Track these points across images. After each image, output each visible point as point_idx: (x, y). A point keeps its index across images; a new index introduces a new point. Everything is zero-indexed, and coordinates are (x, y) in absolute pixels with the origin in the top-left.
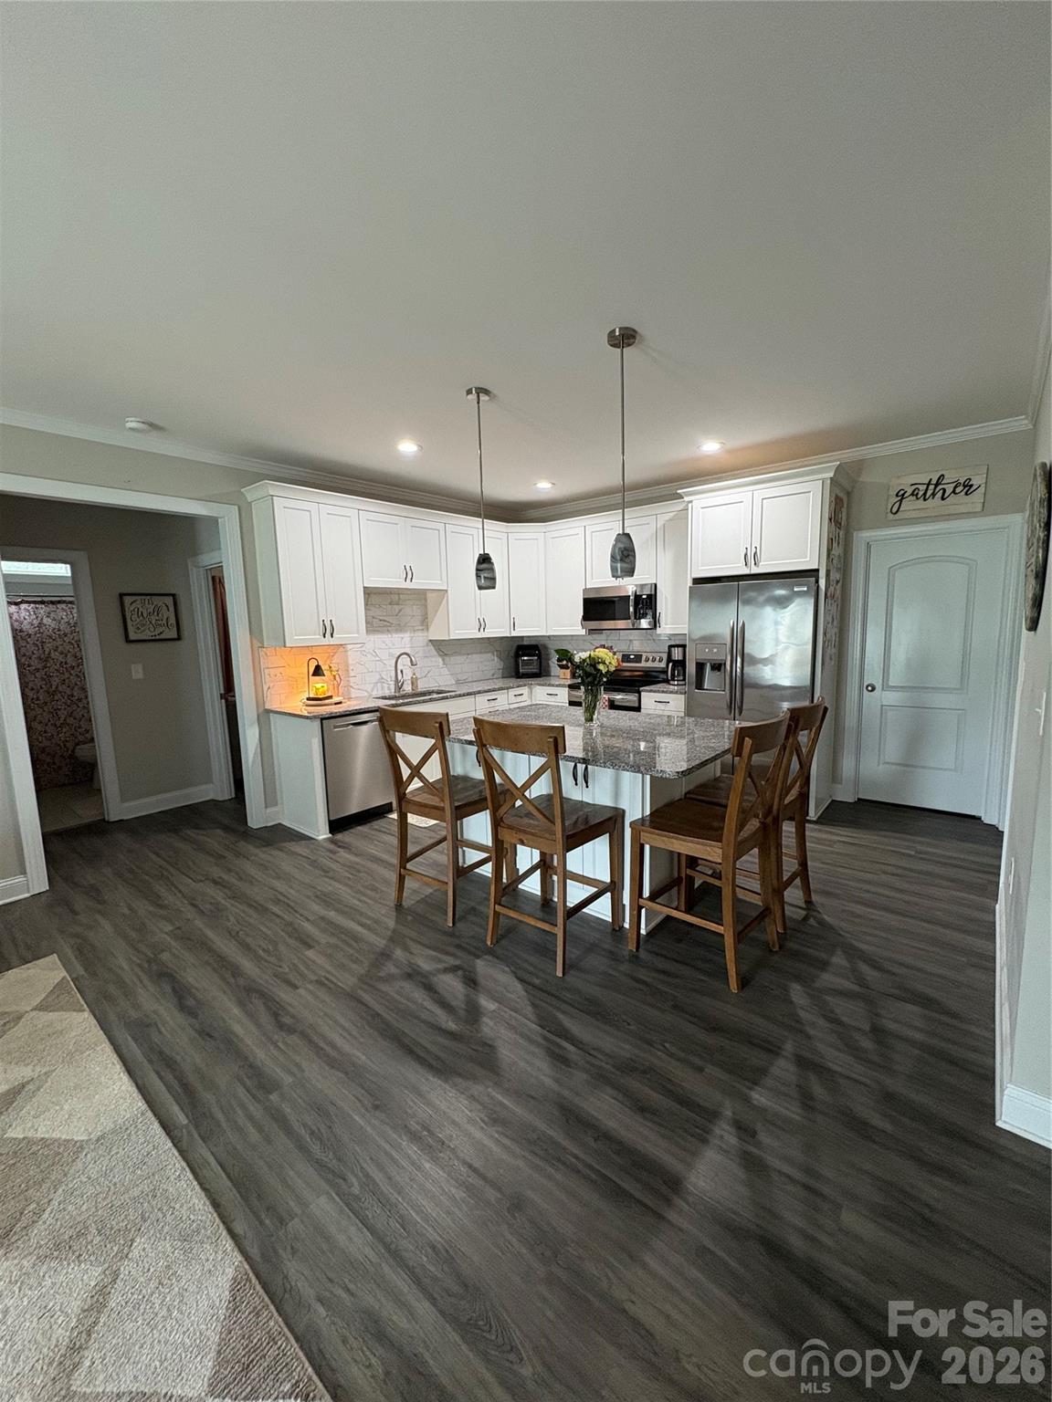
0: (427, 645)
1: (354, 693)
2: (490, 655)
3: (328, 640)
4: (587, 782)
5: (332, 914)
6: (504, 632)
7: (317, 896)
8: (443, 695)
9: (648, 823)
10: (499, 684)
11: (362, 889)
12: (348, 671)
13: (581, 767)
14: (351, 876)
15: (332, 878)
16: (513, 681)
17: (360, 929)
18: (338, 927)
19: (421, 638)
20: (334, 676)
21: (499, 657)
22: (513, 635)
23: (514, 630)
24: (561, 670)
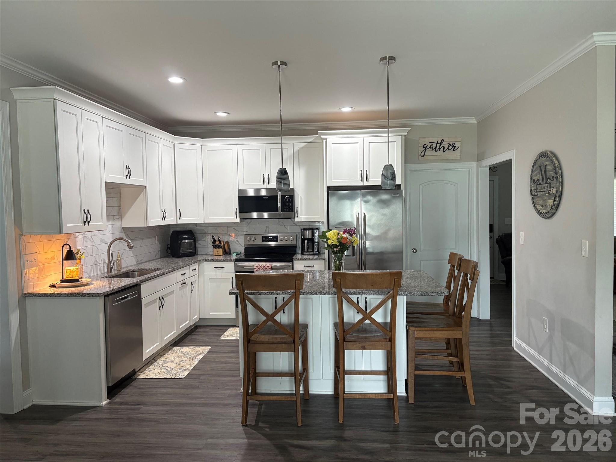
0: (121, 231)
2: (154, 239)
19: (118, 225)
22: (179, 223)
23: (180, 219)
24: (215, 249)
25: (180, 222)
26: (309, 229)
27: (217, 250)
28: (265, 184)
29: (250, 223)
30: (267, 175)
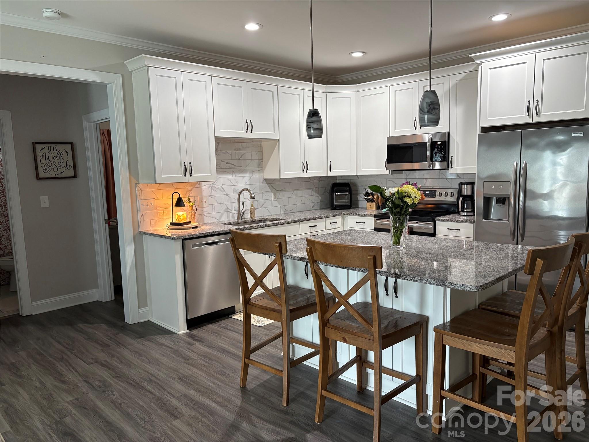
0: (262, 182)
1: (206, 220)
2: (311, 191)
3: (188, 178)
4: (396, 293)
5: (192, 393)
6: (322, 172)
7: (179, 378)
8: (274, 222)
9: (448, 327)
10: (318, 213)
11: (213, 373)
12: (202, 202)
13: (391, 281)
14: (205, 364)
15: (191, 365)
16: (329, 212)
17: (213, 405)
18: (196, 402)
19: (258, 177)
20: (191, 206)
21: (318, 193)
22: (329, 175)
23: (330, 171)
24: (368, 203)
25: (330, 174)
26: (467, 183)
27: (370, 203)
28: (417, 129)
29: (408, 175)
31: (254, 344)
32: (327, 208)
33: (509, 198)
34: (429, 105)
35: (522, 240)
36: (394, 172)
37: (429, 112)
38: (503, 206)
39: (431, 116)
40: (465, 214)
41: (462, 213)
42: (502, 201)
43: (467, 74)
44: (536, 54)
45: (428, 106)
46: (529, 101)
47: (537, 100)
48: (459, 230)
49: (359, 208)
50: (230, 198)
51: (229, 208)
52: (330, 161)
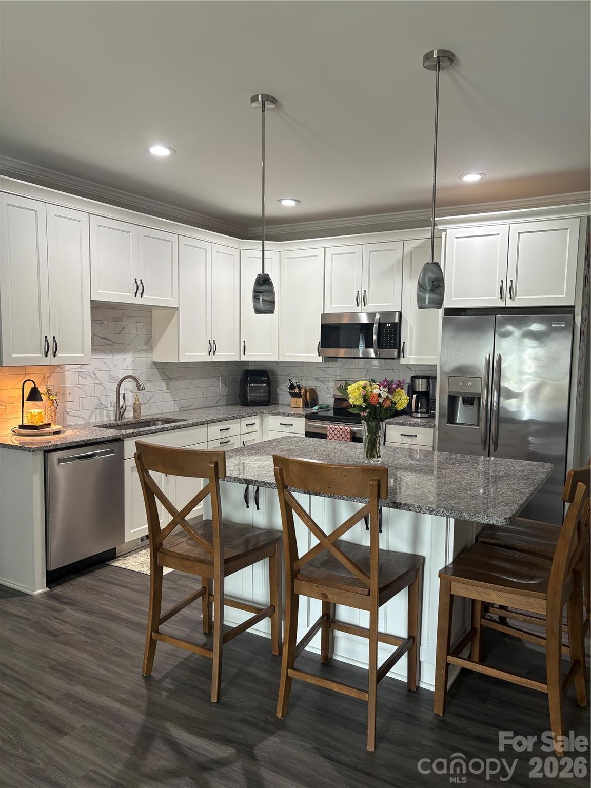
0: (151, 367)
1: (70, 421)
2: (215, 380)
3: (50, 360)
5: (79, 690)
6: (225, 355)
7: (52, 668)
8: (169, 423)
10: (223, 412)
11: (104, 654)
12: (64, 394)
14: (89, 640)
15: (66, 644)
16: (237, 410)
17: (117, 706)
18: (90, 706)
19: (144, 359)
20: (52, 400)
21: (224, 383)
22: (242, 360)
23: (244, 354)
24: (293, 398)
25: (244, 358)
26: (422, 377)
27: (296, 399)
28: (360, 306)
29: (344, 364)
30: (363, 292)
31: (166, 606)
32: (235, 404)
33: (479, 399)
34: (433, 282)
35: (495, 450)
36: (328, 359)
37: (432, 291)
38: (471, 407)
39: (435, 296)
40: (419, 415)
41: (415, 415)
42: (470, 400)
43: (424, 241)
44: (511, 225)
45: (431, 283)
46: (502, 281)
47: (511, 281)
48: (416, 436)
49: (278, 404)
50: (105, 388)
51: (104, 403)
52: (244, 341)
